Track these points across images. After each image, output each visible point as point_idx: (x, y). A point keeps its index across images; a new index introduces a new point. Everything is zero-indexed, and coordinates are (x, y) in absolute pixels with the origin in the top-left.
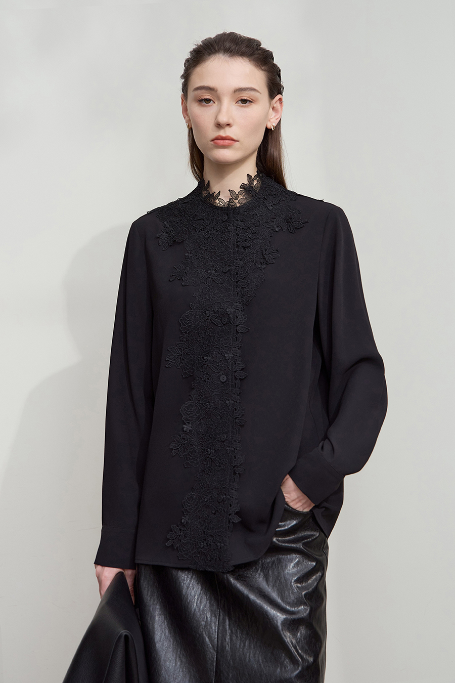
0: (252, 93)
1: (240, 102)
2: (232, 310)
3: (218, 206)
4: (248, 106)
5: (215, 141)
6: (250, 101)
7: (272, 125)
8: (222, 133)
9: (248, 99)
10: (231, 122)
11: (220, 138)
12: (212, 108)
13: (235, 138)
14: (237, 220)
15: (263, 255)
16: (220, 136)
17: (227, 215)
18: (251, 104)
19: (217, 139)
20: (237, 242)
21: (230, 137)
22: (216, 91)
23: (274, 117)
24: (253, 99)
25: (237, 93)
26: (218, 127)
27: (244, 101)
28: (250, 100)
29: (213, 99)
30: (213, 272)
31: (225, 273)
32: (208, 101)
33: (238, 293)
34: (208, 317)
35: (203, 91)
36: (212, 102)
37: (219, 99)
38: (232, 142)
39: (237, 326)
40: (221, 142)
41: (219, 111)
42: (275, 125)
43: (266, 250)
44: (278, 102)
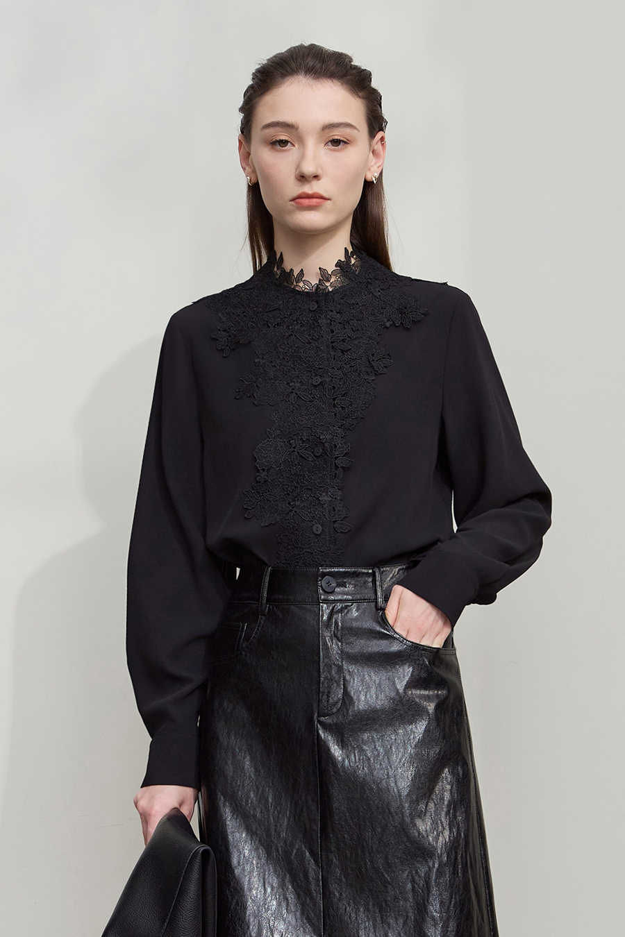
0: (348, 130)
1: (330, 144)
2: (328, 437)
3: (303, 291)
4: (342, 149)
5: (297, 200)
6: (345, 143)
7: (372, 176)
8: (308, 189)
9: (342, 139)
10: (320, 172)
11: (304, 196)
12: (292, 153)
13: (325, 195)
14: (332, 311)
15: (369, 362)
16: (304, 193)
17: (317, 303)
18: (346, 147)
19: (300, 197)
20: (332, 342)
21: (319, 194)
22: (297, 129)
23: (375, 164)
24: (349, 139)
25: (326, 131)
26: (299, 180)
27: (336, 142)
28: (345, 140)
29: (291, 141)
30: (298, 385)
31: (315, 386)
32: (283, 143)
33: (335, 414)
34: (294, 448)
35: (278, 129)
36: (289, 144)
37: (301, 141)
38: (321, 200)
39: (336, 458)
40: (306, 202)
41: (303, 157)
42: (377, 175)
43: (373, 355)
44: (380, 142)
